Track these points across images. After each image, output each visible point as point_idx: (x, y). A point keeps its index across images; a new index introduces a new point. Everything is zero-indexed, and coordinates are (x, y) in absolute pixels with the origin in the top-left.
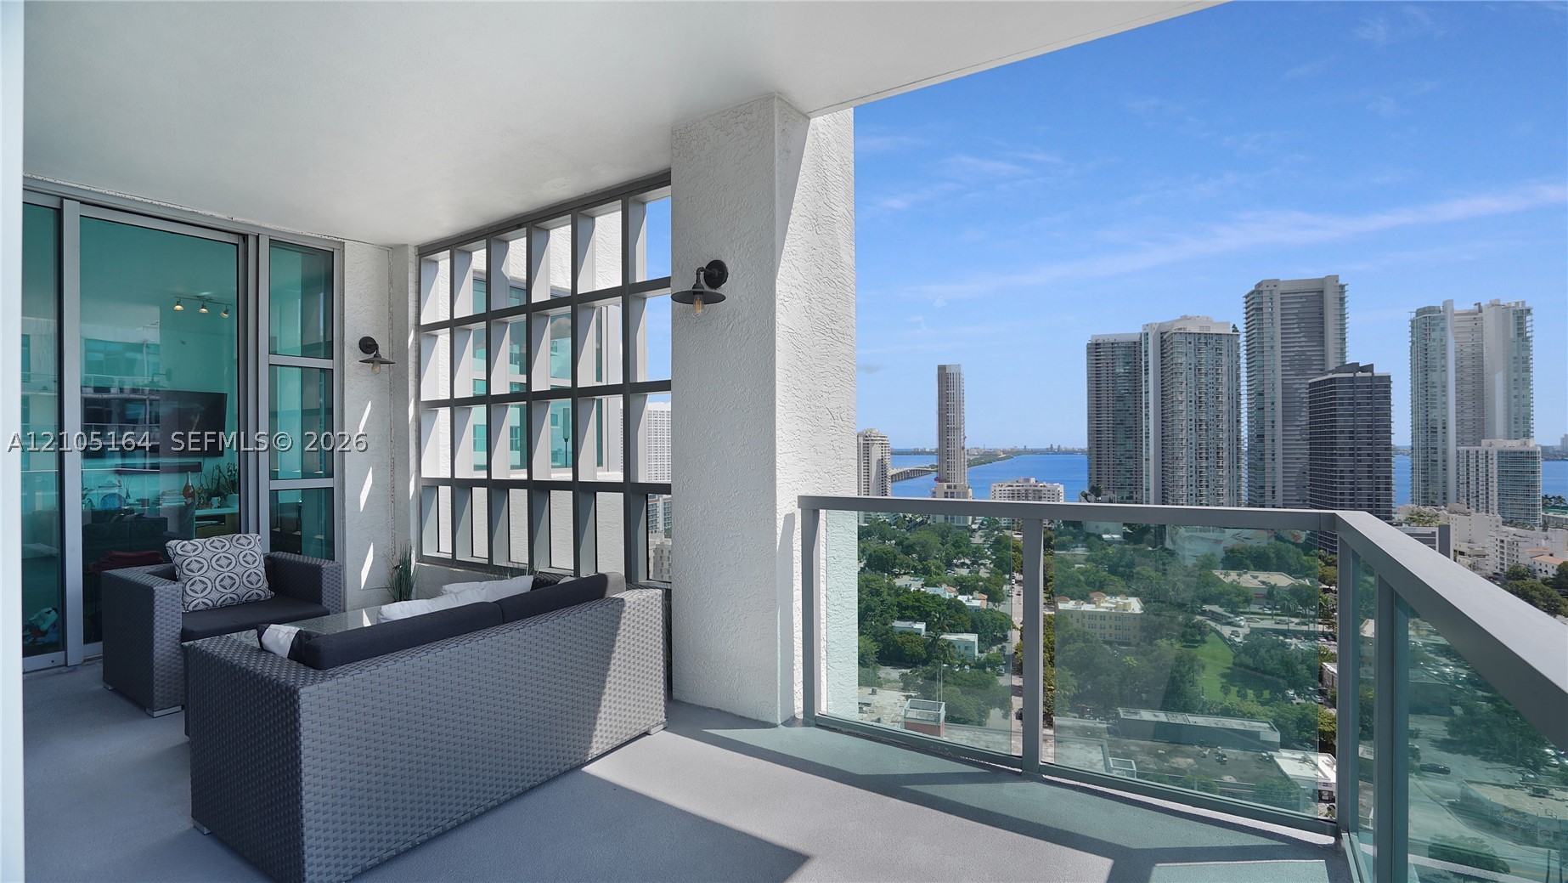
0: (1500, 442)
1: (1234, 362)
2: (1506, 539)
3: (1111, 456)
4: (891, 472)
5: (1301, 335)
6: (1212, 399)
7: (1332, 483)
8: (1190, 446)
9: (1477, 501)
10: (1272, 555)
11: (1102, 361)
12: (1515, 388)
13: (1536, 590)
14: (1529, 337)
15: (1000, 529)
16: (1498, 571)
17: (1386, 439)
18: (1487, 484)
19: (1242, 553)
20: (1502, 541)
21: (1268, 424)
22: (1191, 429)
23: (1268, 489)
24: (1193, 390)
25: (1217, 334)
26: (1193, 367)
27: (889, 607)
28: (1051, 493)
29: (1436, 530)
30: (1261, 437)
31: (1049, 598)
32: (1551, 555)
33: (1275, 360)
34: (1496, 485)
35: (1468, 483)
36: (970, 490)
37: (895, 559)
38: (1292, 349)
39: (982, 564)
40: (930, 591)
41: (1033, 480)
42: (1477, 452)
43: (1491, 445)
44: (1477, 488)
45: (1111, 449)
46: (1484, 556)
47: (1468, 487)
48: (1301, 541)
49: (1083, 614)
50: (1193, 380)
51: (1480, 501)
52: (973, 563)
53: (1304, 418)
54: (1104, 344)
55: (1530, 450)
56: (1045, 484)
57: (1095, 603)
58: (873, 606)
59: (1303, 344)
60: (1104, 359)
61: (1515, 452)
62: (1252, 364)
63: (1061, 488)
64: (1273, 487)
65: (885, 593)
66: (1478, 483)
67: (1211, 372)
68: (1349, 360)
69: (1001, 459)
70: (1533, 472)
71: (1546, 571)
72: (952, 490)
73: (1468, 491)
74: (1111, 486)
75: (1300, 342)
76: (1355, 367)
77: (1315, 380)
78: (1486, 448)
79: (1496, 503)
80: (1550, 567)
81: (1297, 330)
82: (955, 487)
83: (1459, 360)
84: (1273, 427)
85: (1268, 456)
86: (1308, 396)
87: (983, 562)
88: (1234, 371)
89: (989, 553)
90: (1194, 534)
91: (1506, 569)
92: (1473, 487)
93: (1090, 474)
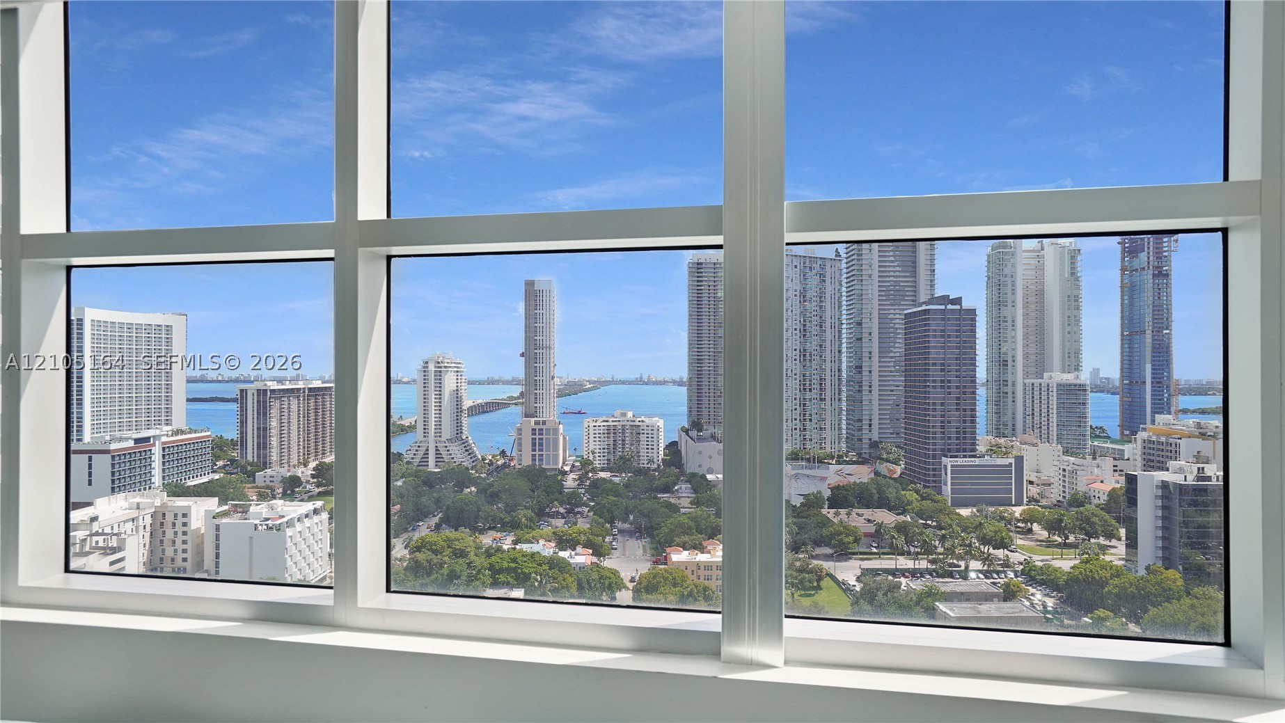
0: (1059, 376)
1: (836, 289)
2: (1067, 468)
3: (712, 387)
4: (467, 403)
5: (896, 264)
6: (815, 328)
7: (925, 415)
8: (794, 377)
9: (1041, 432)
10: (875, 491)
11: (704, 283)
12: (1069, 325)
13: (1096, 516)
14: (1079, 277)
15: (594, 471)
16: (1061, 498)
17: (972, 371)
18: (1048, 415)
19: (847, 490)
20: (1064, 470)
21: (866, 354)
22: (795, 360)
23: (866, 422)
24: (798, 317)
25: (821, 258)
26: (798, 293)
27: (479, 572)
28: (650, 428)
29: (1012, 461)
30: (859, 368)
31: (657, 548)
32: (1102, 482)
33: (872, 290)
34: (1055, 416)
35: (1033, 414)
36: (561, 426)
37: (478, 511)
38: (888, 279)
39: (579, 512)
40: (526, 547)
41: (630, 414)
42: (1040, 385)
43: (1051, 378)
44: (1041, 419)
45: (712, 379)
46: (1049, 485)
47: (1033, 418)
48: (896, 476)
49: (698, 565)
50: (798, 307)
51: (1043, 432)
52: (569, 512)
53: (899, 348)
54: (706, 264)
55: (1082, 383)
56: (643, 418)
57: (710, 553)
58: (458, 570)
59: (897, 274)
60: (706, 281)
61: (1070, 385)
62: (852, 293)
63: (661, 423)
64: (870, 420)
65: (472, 553)
66: (1041, 414)
67: (815, 299)
68: (939, 293)
69: (588, 390)
70: (1084, 404)
71: (1099, 497)
72: (541, 426)
73: (1033, 422)
74: (712, 421)
75: (894, 272)
76: (945, 299)
77: (910, 311)
78: (1047, 381)
79: (1055, 434)
80: (1101, 493)
81: (892, 259)
82: (544, 423)
83: (1026, 296)
84: (870, 358)
85: (865, 388)
86: (903, 327)
87: (580, 509)
88: (837, 298)
89: (585, 498)
90: (800, 471)
91: (1068, 496)
92: (1037, 418)
93: (691, 408)
